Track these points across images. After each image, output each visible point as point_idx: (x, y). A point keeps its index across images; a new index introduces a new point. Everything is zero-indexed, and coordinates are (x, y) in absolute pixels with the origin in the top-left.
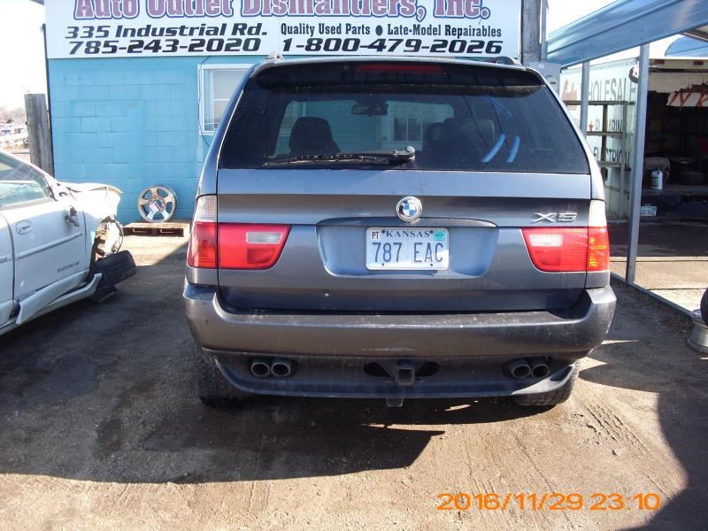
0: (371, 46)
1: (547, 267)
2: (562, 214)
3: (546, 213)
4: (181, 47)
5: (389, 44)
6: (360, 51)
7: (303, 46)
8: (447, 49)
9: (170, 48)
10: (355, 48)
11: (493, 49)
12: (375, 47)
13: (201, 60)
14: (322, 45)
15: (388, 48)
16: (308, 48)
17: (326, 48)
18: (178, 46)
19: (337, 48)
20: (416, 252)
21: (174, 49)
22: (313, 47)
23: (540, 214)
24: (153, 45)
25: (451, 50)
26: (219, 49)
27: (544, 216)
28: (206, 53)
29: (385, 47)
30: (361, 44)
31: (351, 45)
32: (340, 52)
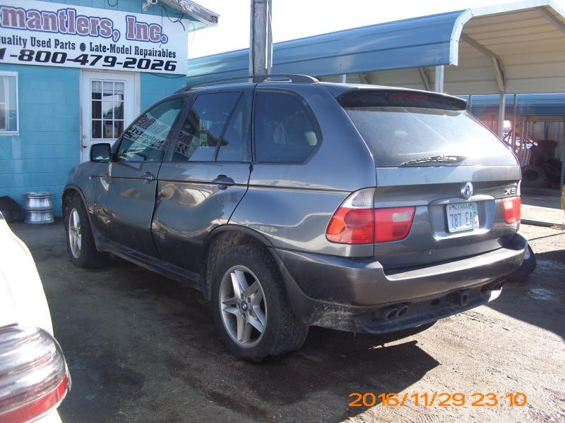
0: (76, 60)
5: (91, 59)
6: (67, 64)
7: (16, 56)
8: (136, 65)
10: (63, 61)
11: (170, 68)
12: (79, 61)
14: (34, 56)
15: (90, 62)
16: (21, 58)
17: (38, 59)
19: (47, 60)
20: (467, 219)
22: (26, 58)
25: (139, 66)
29: (87, 61)
30: (68, 58)
31: (59, 58)
32: (50, 63)
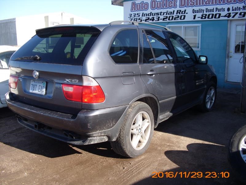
1: (68, 99)
2: (73, 80)
3: (68, 79)
4: (161, 19)
6: (221, 18)
7: (200, 17)
9: (157, 20)
10: (219, 17)
12: (227, 16)
13: (167, 23)
14: (207, 17)
15: (232, 16)
16: (202, 18)
17: (208, 18)
18: (160, 19)
19: (212, 18)
20: (39, 88)
21: (158, 20)
22: (204, 18)
23: (66, 79)
24: (152, 19)
26: (172, 19)
27: (67, 80)
28: (168, 21)
30: (221, 15)
31: (217, 16)
32: (213, 19)
